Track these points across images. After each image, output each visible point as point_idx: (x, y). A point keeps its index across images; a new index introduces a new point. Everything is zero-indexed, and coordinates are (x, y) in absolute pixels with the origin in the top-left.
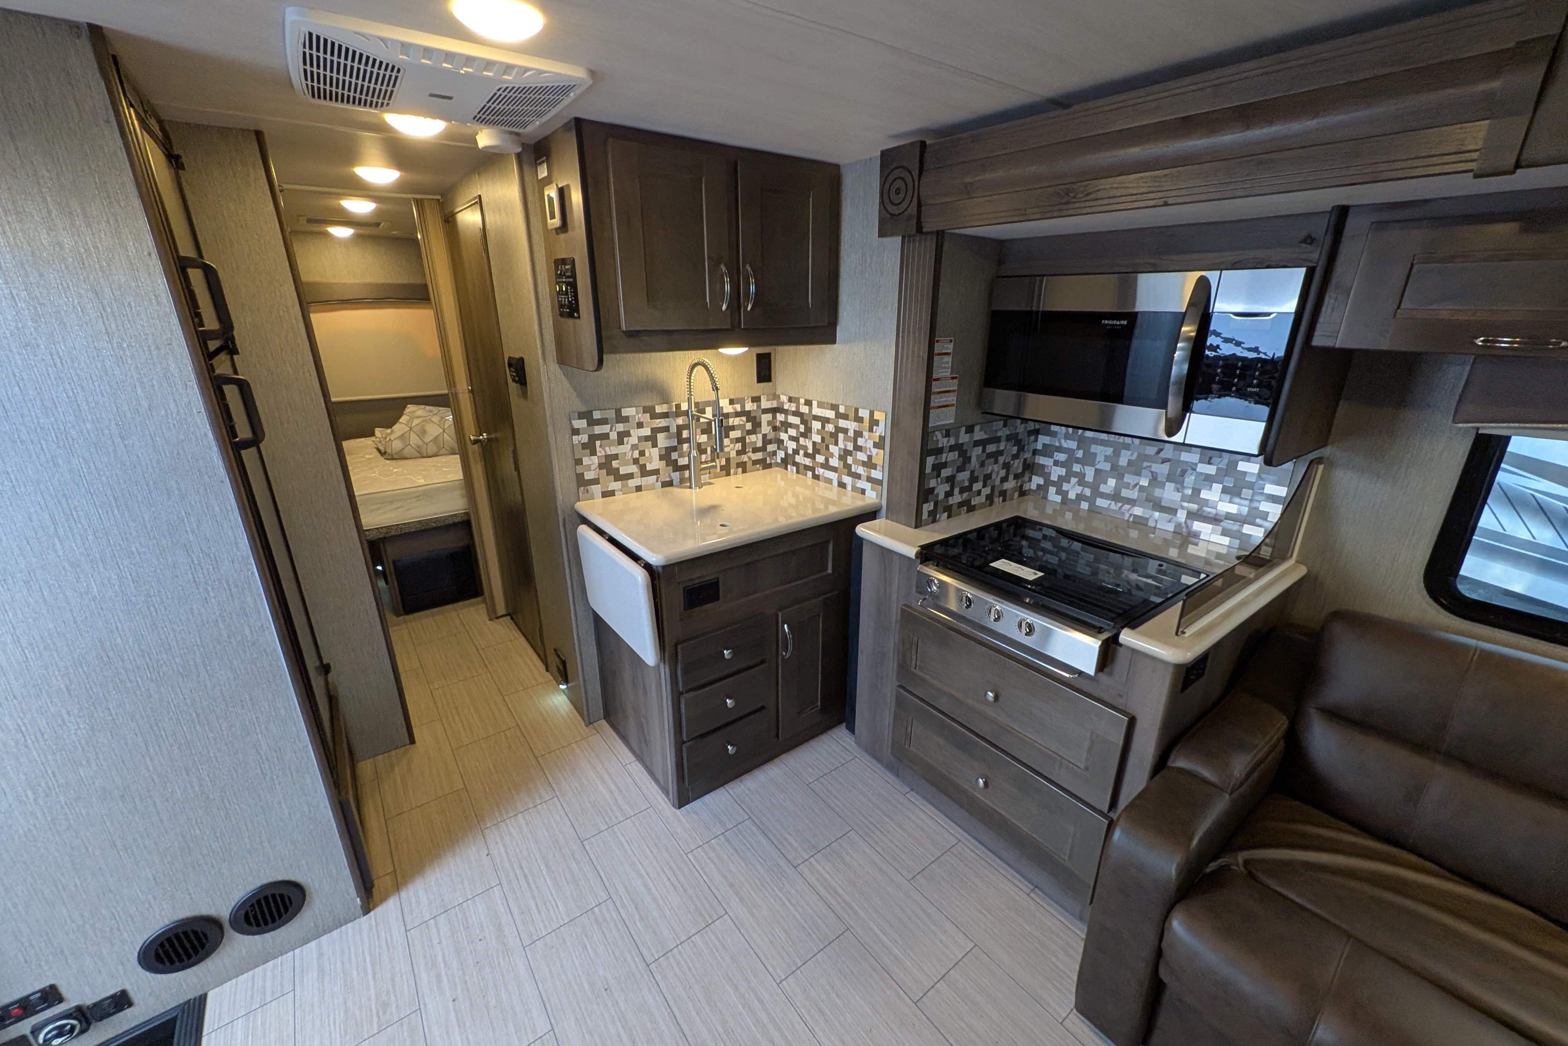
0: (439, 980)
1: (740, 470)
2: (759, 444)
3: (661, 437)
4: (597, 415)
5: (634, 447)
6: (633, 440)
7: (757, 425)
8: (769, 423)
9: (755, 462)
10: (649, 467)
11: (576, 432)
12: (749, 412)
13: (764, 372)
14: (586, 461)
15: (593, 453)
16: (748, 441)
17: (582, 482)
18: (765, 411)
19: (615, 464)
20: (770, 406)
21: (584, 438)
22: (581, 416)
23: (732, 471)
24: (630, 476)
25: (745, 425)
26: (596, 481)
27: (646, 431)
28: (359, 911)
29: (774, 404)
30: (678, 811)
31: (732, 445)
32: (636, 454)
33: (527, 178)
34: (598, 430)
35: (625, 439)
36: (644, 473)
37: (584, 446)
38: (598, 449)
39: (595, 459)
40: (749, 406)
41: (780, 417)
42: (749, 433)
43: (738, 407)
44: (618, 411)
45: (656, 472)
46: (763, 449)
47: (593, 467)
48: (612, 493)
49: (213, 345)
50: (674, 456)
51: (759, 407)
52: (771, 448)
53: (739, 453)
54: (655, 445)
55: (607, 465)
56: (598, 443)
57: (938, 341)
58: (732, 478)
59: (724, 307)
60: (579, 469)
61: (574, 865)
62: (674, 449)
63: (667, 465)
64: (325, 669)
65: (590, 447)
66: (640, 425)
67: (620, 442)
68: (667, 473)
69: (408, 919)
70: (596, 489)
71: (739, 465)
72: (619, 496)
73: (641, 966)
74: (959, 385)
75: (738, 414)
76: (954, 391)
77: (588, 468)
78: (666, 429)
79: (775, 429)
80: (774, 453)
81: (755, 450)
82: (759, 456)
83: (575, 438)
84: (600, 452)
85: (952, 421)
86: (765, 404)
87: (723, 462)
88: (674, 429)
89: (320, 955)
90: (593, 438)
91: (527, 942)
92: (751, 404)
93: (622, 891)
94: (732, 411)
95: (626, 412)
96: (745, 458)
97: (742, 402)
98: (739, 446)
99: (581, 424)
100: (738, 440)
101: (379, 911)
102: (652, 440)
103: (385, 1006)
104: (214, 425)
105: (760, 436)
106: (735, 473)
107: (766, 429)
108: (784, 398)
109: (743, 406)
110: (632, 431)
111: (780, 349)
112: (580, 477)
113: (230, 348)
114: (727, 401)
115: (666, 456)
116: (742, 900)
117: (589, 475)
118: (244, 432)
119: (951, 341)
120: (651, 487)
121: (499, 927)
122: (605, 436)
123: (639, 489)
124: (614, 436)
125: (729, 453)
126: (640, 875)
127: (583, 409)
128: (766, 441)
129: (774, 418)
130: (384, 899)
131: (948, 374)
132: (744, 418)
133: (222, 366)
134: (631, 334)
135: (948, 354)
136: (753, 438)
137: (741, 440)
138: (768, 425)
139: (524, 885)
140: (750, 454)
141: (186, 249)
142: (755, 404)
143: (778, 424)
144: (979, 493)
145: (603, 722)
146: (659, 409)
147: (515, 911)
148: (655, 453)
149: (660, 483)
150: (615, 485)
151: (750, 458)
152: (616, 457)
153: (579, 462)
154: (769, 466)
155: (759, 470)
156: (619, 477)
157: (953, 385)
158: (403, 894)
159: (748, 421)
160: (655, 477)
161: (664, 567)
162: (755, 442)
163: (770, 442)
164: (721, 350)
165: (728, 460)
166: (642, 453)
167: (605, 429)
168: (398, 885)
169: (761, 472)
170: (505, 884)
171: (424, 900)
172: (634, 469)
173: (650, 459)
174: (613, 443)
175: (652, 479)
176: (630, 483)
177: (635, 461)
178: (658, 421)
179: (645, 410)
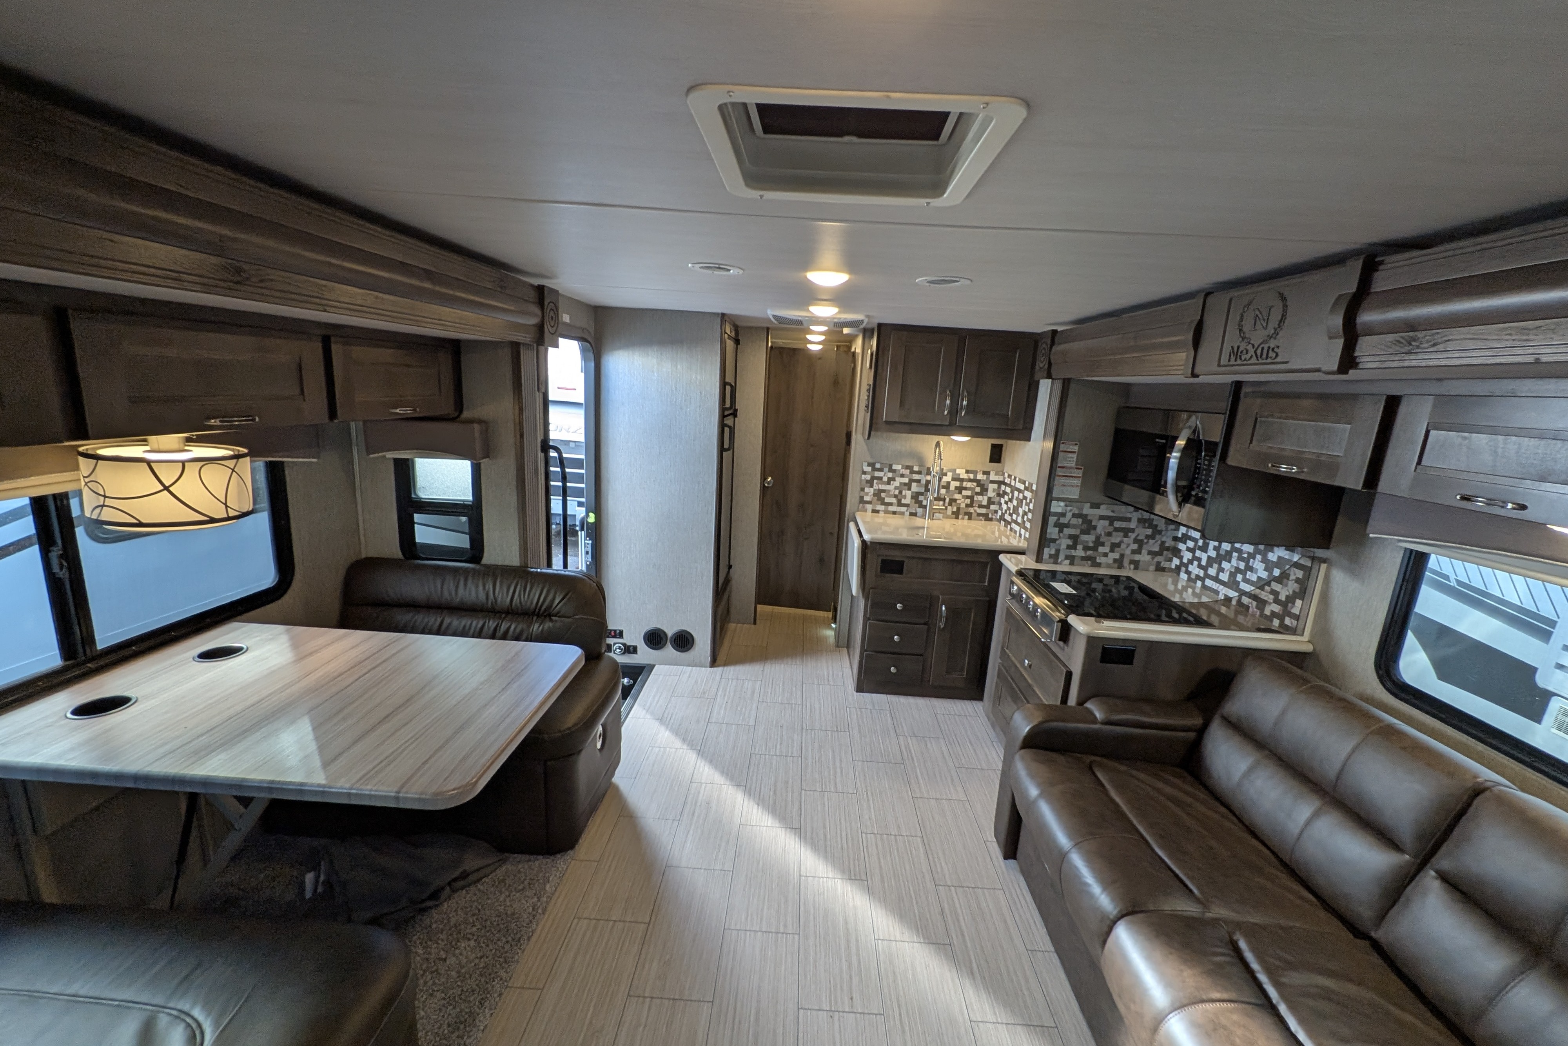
0: (725, 695)
1: (967, 517)
2: (985, 503)
3: (914, 485)
4: (878, 466)
5: (896, 488)
6: (897, 484)
7: (984, 490)
8: (994, 490)
9: (979, 515)
10: (903, 501)
11: (865, 473)
12: (980, 480)
13: (996, 455)
14: (867, 490)
15: (872, 486)
16: (975, 499)
17: (862, 501)
18: (992, 482)
20: (997, 479)
21: (868, 477)
22: (869, 465)
23: (960, 517)
24: (891, 504)
25: (975, 489)
26: (869, 503)
27: (906, 480)
28: (708, 664)
29: (1001, 479)
30: (855, 693)
31: (963, 500)
32: (897, 492)
33: (866, 344)
34: (877, 474)
35: (892, 482)
36: (900, 504)
37: (867, 481)
38: (875, 485)
39: (872, 490)
40: (980, 476)
41: (1003, 487)
42: (977, 494)
43: (972, 476)
44: (891, 466)
45: (907, 505)
46: (987, 507)
47: (870, 494)
48: (878, 512)
49: (726, 413)
50: (921, 498)
51: (987, 478)
52: (993, 507)
53: (967, 506)
54: (909, 489)
55: (878, 494)
56: (875, 481)
57: (1063, 443)
58: (960, 522)
59: (946, 412)
60: (862, 494)
61: (794, 689)
62: (922, 494)
63: (915, 503)
64: (730, 567)
65: (870, 483)
66: (902, 476)
67: (888, 483)
68: (915, 508)
69: (724, 675)
70: (869, 507)
71: (966, 514)
72: (881, 514)
73: (800, 728)
74: (1084, 473)
75: (970, 480)
76: (1079, 477)
77: (867, 494)
78: (918, 481)
79: (999, 495)
80: (996, 512)
81: (981, 506)
82: (983, 511)
83: (863, 476)
85: (1077, 497)
86: (993, 477)
87: (955, 509)
88: (923, 482)
89: (691, 671)
90: (873, 478)
91: (761, 700)
92: (981, 475)
93: (808, 705)
94: (966, 477)
95: (894, 467)
96: (971, 510)
97: (975, 473)
98: (968, 501)
99: (869, 469)
100: (968, 497)
101: (715, 669)
102: (908, 486)
103: (704, 693)
104: (718, 441)
105: (986, 498)
106: (963, 519)
107: (991, 494)
108: (1006, 475)
109: (975, 476)
110: (897, 479)
111: (1010, 442)
112: (862, 498)
113: (735, 414)
114: (964, 471)
115: (916, 496)
116: (860, 732)
117: (866, 498)
118: (726, 446)
119: (1076, 444)
120: (903, 514)
121: (753, 692)
122: (880, 478)
124: (885, 479)
125: (960, 504)
126: (820, 703)
127: (871, 461)
128: (990, 501)
129: (999, 487)
130: (719, 666)
131: (1073, 465)
132: (975, 484)
133: (729, 421)
134: (888, 424)
135: (1074, 452)
136: (980, 498)
137: (971, 498)
138: (994, 491)
139: (770, 685)
140: (976, 508)
141: (729, 379)
142: (985, 476)
143: (1001, 492)
145: (845, 649)
146: (916, 469)
147: (762, 690)
148: (908, 494)
149: (908, 513)
150: (881, 508)
151: (975, 511)
152: (884, 491)
153: (863, 490)
154: (991, 520)
155: (981, 520)
156: (883, 503)
157: (1079, 473)
158: (726, 668)
159: (977, 486)
160: (906, 508)
161: (872, 543)
162: (981, 501)
163: (993, 503)
164: (952, 437)
165: (959, 509)
166: (901, 492)
167: (881, 474)
168: (726, 664)
169: (983, 522)
170: (763, 681)
171: (732, 672)
172: (894, 500)
173: (905, 497)
174: (883, 483)
175: (904, 509)
176: (891, 508)
177: (896, 496)
178: (914, 475)
179: (907, 467)
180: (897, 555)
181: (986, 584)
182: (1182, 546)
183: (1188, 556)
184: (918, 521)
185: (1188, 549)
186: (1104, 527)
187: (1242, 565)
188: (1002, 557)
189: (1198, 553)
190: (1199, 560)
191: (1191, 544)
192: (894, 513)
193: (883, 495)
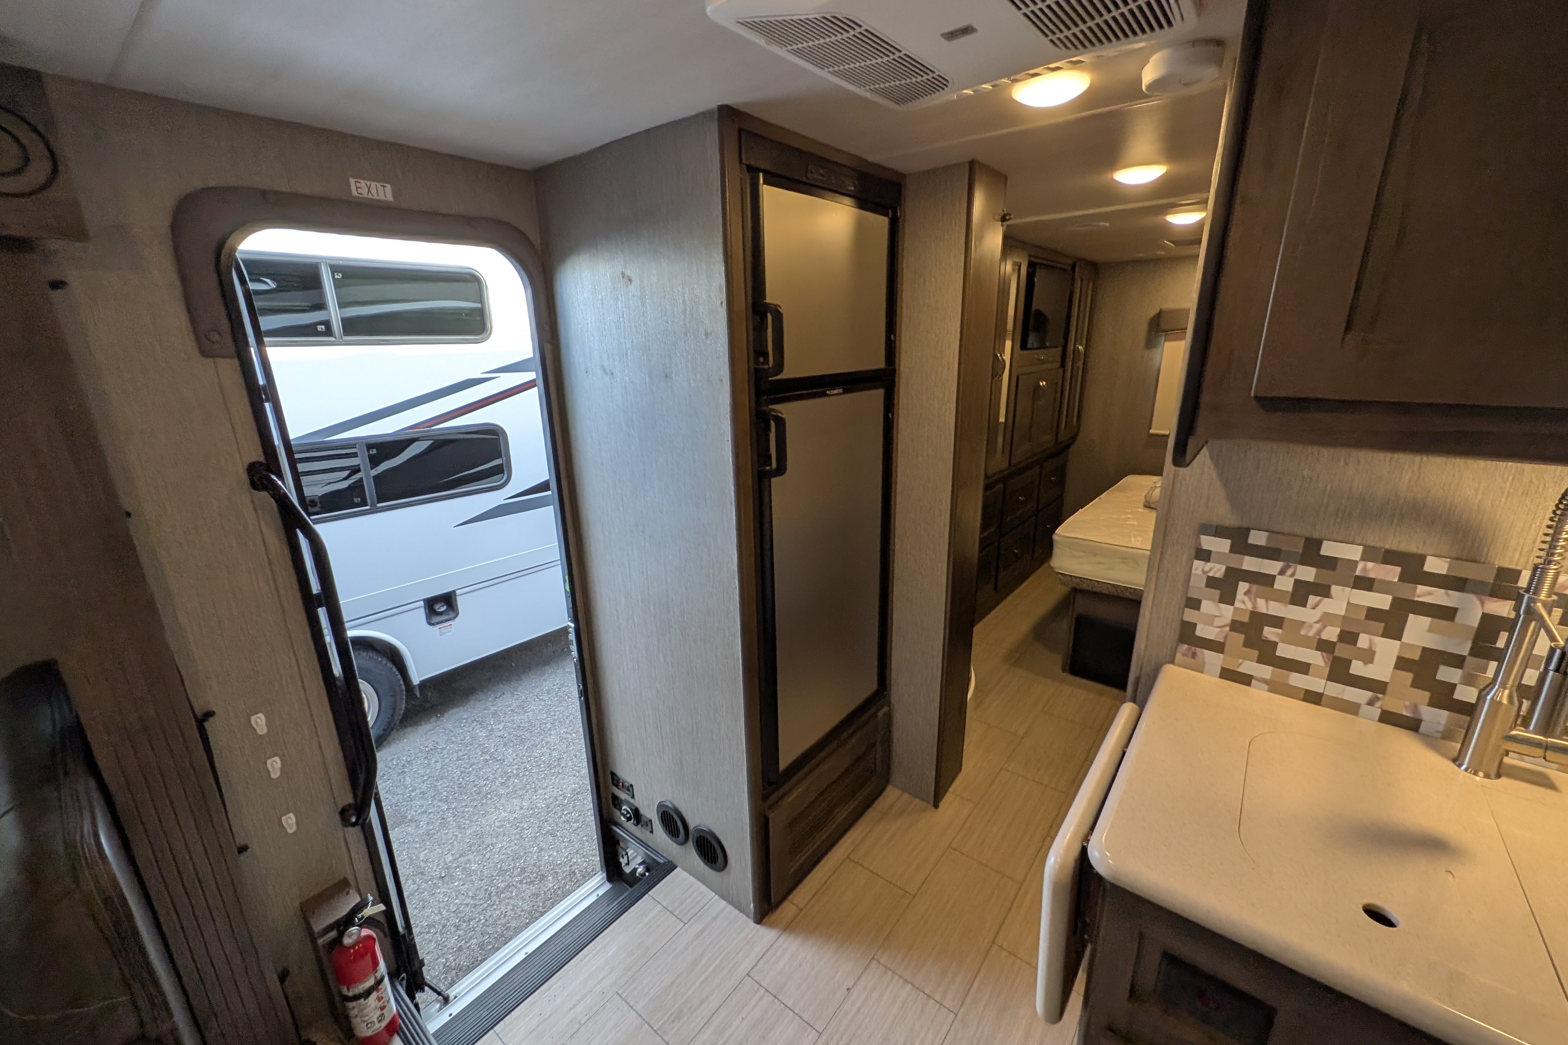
3: (1420, 623)
4: (1258, 538)
5: (1331, 620)
6: (1337, 605)
10: (1357, 668)
11: (1204, 555)
14: (1208, 606)
15: (1228, 598)
17: (1188, 637)
21: (1217, 570)
22: (1223, 532)
24: (1303, 668)
26: (1217, 647)
27: (1379, 600)
32: (1331, 634)
34: (1250, 563)
35: (1312, 599)
36: (1343, 675)
37: (1213, 582)
38: (1241, 596)
39: (1227, 612)
44: (1313, 545)
45: (1377, 687)
47: (1219, 622)
48: (1246, 680)
54: (1394, 634)
55: (1250, 628)
56: (1243, 586)
60: (1190, 615)
62: (1457, 661)
63: (1416, 685)
65: (1224, 587)
66: (1365, 584)
67: (1298, 600)
68: (1410, 701)
70: (1213, 660)
77: (1210, 620)
78: (1445, 612)
83: (1198, 565)
84: (1243, 602)
88: (1470, 620)
90: (1236, 575)
95: (1329, 549)
99: (1220, 545)
102: (1391, 621)
110: (1335, 589)
112: (1186, 628)
115: (1422, 665)
117: (1206, 632)
120: (1352, 709)
122: (1267, 580)
124: (1285, 584)
127: (1230, 520)
146: (1435, 565)
148: (1388, 649)
149: (1376, 712)
150: (1258, 669)
152: (1277, 622)
153: (1194, 604)
156: (1272, 659)
160: (1368, 695)
166: (1349, 638)
167: (1270, 567)
168: (788, 928)
172: (1316, 658)
173: (1368, 656)
174: (1279, 597)
175: (1360, 696)
176: (1296, 680)
177: (1324, 646)
178: (1421, 589)
179: (1390, 557)
192: (1313, 698)
193: (1270, 633)
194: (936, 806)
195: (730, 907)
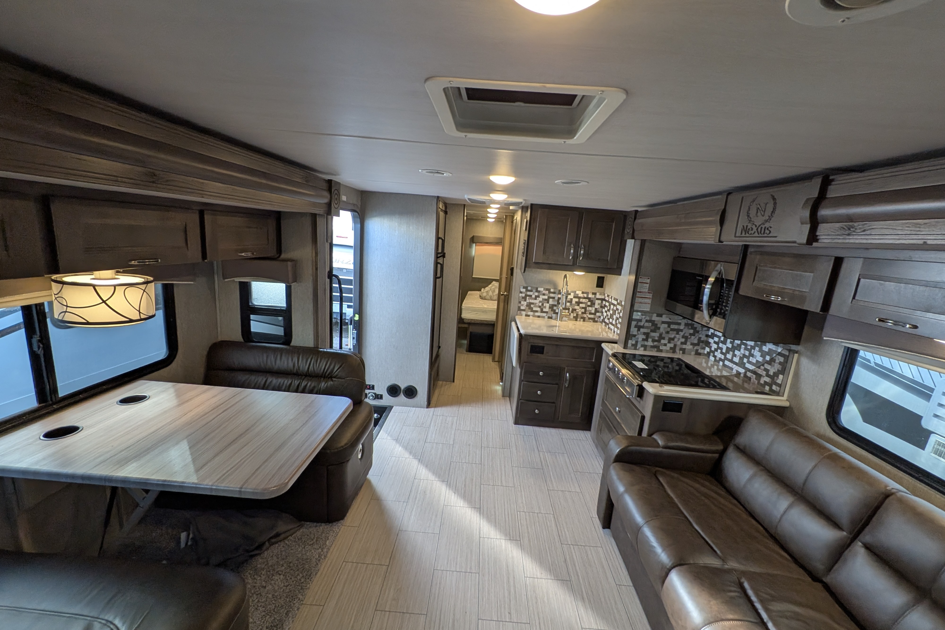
0: (435, 425)
1: (582, 320)
2: (593, 311)
3: (551, 300)
4: (529, 288)
5: (540, 302)
6: (540, 299)
7: (593, 304)
8: (599, 304)
9: (590, 318)
10: (544, 310)
11: (521, 292)
12: (590, 298)
13: (600, 283)
14: (522, 303)
15: (525, 300)
16: (587, 309)
17: (519, 309)
18: (598, 299)
19: (532, 306)
20: (601, 298)
21: (523, 295)
22: (524, 288)
23: (578, 319)
24: (537, 311)
25: (587, 303)
26: (524, 310)
27: (546, 297)
28: (425, 406)
29: (603, 297)
30: (514, 425)
31: (580, 309)
32: (540, 304)
34: (529, 293)
35: (538, 298)
36: (542, 311)
37: (523, 298)
38: (527, 300)
39: (525, 303)
40: (590, 296)
41: (604, 302)
42: (589, 306)
43: (585, 295)
44: (537, 289)
45: (547, 312)
46: (595, 314)
47: (524, 305)
48: (529, 316)
49: (439, 255)
50: (555, 308)
51: (595, 297)
52: (598, 314)
53: (583, 313)
54: (548, 303)
55: (529, 305)
56: (528, 298)
57: (641, 278)
58: (578, 322)
59: (571, 258)
60: (519, 305)
61: (477, 422)
62: (555, 306)
63: (551, 311)
64: (439, 347)
65: (525, 299)
66: (544, 295)
67: (535, 299)
68: (551, 314)
69: (435, 413)
70: (524, 313)
71: (582, 318)
72: (531, 317)
73: (480, 446)
74: (653, 296)
75: (584, 298)
76: (650, 298)
77: (523, 305)
78: (554, 298)
79: (602, 307)
80: (600, 317)
81: (591, 314)
82: (592, 316)
83: (520, 294)
84: (528, 301)
85: (649, 310)
86: (598, 296)
87: (575, 315)
88: (556, 298)
89: (415, 410)
90: (526, 295)
91: (457, 429)
92: (591, 295)
93: (486, 432)
94: (582, 296)
95: (539, 289)
96: (585, 316)
97: (587, 293)
98: (583, 310)
99: (524, 290)
100: (583, 308)
101: (429, 409)
102: (547, 301)
103: (423, 424)
104: (434, 272)
105: (594, 309)
106: (580, 321)
107: (597, 306)
108: (606, 295)
109: (588, 295)
110: (540, 296)
111: (609, 275)
112: (519, 307)
113: (444, 256)
114: (581, 292)
115: (552, 307)
116: (516, 449)
117: (522, 308)
118: (438, 275)
119: (649, 278)
120: (544, 317)
121: (452, 424)
122: (530, 296)
123: (539, 317)
124: (534, 296)
125: (578, 312)
126: (492, 431)
127: (525, 285)
128: (596, 311)
129: (602, 302)
130: (431, 407)
131: (647, 291)
132: (587, 300)
133: (440, 260)
134: (536, 263)
135: (647, 283)
136: (590, 308)
137: (585, 308)
138: (598, 305)
139: (463, 419)
140: (588, 315)
141: (441, 235)
142: (594, 295)
143: (603, 305)
144: (665, 345)
145: (508, 398)
146: (552, 290)
147: (458, 423)
148: (547, 305)
149: (547, 317)
150: (531, 313)
151: (587, 316)
152: (533, 303)
153: (520, 302)
154: (597, 322)
155: (591, 322)
156: (532, 311)
157: (650, 296)
158: (436, 409)
159: (589, 301)
160: (546, 314)
161: (525, 335)
162: (591, 311)
163: (598, 312)
164: (574, 272)
165: (577, 315)
166: (543, 305)
167: (531, 293)
168: (436, 406)
169: (592, 323)
170: (458, 417)
171: (439, 412)
172: (539, 309)
173: (545, 307)
174: (533, 299)
175: (544, 314)
176: (537, 314)
177: (540, 307)
178: (551, 294)
179: (547, 290)
180: (540, 343)
181: (594, 361)
182: (711, 340)
183: (714, 346)
184: (553, 322)
185: (715, 342)
186: (665, 328)
187: (747, 353)
188: (603, 345)
189: (721, 345)
190: (721, 349)
191: (716, 339)
194: (454, 382)
195: (417, 408)
